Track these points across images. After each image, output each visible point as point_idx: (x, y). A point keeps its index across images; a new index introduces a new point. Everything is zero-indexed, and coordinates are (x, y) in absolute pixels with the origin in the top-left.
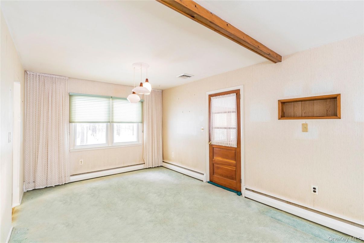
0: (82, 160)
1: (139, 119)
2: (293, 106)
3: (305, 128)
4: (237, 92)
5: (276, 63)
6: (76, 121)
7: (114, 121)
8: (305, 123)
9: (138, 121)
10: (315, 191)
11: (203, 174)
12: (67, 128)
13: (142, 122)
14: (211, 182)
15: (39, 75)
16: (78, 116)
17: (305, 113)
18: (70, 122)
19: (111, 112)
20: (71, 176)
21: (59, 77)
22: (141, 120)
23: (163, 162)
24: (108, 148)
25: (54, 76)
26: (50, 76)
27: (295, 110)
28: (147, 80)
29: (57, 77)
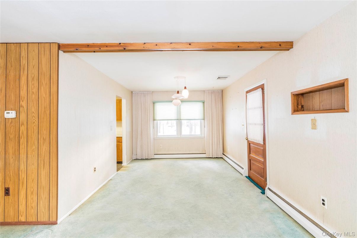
0: (161, 145)
1: (201, 117)
2: (311, 97)
3: (314, 126)
4: (262, 87)
5: (289, 50)
6: (157, 119)
7: (181, 119)
8: (314, 118)
9: (200, 118)
10: (323, 204)
11: (243, 169)
12: (152, 124)
13: (204, 119)
14: (249, 178)
15: (138, 93)
16: (158, 116)
17: (322, 106)
18: (154, 120)
19: (179, 112)
20: (155, 154)
21: (147, 92)
22: (203, 117)
23: (223, 154)
24: (177, 138)
25: (145, 92)
26: (142, 92)
27: (313, 103)
28: (185, 88)
29: (146, 92)
